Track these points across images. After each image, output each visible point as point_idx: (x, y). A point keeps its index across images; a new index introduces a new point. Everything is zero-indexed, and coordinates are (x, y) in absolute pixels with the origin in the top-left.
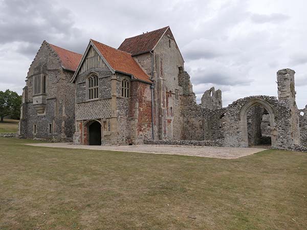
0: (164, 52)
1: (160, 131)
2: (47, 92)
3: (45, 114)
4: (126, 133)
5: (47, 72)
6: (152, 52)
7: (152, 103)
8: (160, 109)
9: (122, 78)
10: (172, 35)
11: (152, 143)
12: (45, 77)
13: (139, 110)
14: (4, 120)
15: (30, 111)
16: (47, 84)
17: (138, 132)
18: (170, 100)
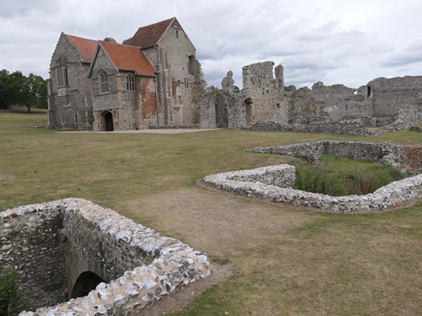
0: (170, 44)
1: (166, 118)
2: (70, 84)
3: (70, 105)
4: (132, 120)
5: (68, 65)
6: (157, 46)
7: (155, 93)
8: (165, 98)
9: (126, 75)
10: (179, 25)
11: (154, 128)
12: (66, 70)
13: (143, 101)
14: (31, 110)
15: (56, 102)
16: (68, 77)
17: (143, 120)
18: (178, 89)
